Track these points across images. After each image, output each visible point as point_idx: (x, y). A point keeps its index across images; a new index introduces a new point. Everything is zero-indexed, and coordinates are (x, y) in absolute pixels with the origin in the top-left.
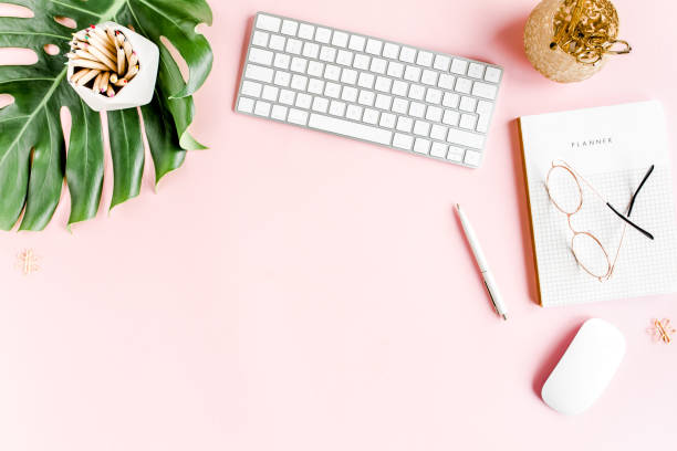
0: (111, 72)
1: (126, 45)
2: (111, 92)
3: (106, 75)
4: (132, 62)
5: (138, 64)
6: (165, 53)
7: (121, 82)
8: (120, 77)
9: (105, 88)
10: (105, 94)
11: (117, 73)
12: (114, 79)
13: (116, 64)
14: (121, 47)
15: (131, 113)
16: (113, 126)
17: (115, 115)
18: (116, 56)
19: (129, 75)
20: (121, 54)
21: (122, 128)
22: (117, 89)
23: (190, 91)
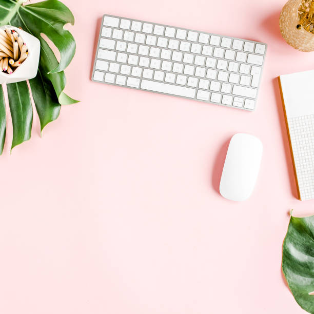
0: (9, 58)
1: (19, 40)
2: (10, 70)
3: (6, 60)
4: (23, 50)
5: (27, 51)
6: (44, 44)
7: (17, 64)
8: (15, 61)
9: (6, 68)
10: (6, 72)
11: (13, 59)
12: (12, 62)
13: (12, 53)
14: (16, 41)
15: (23, 84)
16: (11, 94)
17: (12, 86)
18: (13, 47)
19: (21, 59)
20: (16, 45)
21: (17, 95)
22: (14, 68)
23: (61, 68)
